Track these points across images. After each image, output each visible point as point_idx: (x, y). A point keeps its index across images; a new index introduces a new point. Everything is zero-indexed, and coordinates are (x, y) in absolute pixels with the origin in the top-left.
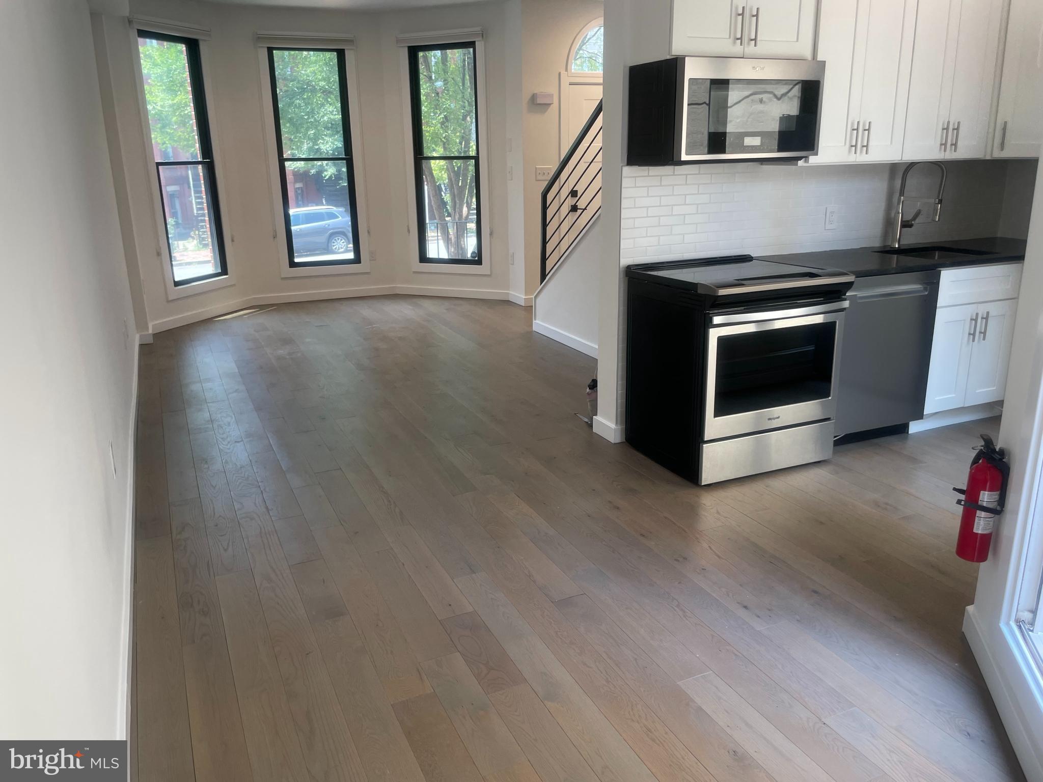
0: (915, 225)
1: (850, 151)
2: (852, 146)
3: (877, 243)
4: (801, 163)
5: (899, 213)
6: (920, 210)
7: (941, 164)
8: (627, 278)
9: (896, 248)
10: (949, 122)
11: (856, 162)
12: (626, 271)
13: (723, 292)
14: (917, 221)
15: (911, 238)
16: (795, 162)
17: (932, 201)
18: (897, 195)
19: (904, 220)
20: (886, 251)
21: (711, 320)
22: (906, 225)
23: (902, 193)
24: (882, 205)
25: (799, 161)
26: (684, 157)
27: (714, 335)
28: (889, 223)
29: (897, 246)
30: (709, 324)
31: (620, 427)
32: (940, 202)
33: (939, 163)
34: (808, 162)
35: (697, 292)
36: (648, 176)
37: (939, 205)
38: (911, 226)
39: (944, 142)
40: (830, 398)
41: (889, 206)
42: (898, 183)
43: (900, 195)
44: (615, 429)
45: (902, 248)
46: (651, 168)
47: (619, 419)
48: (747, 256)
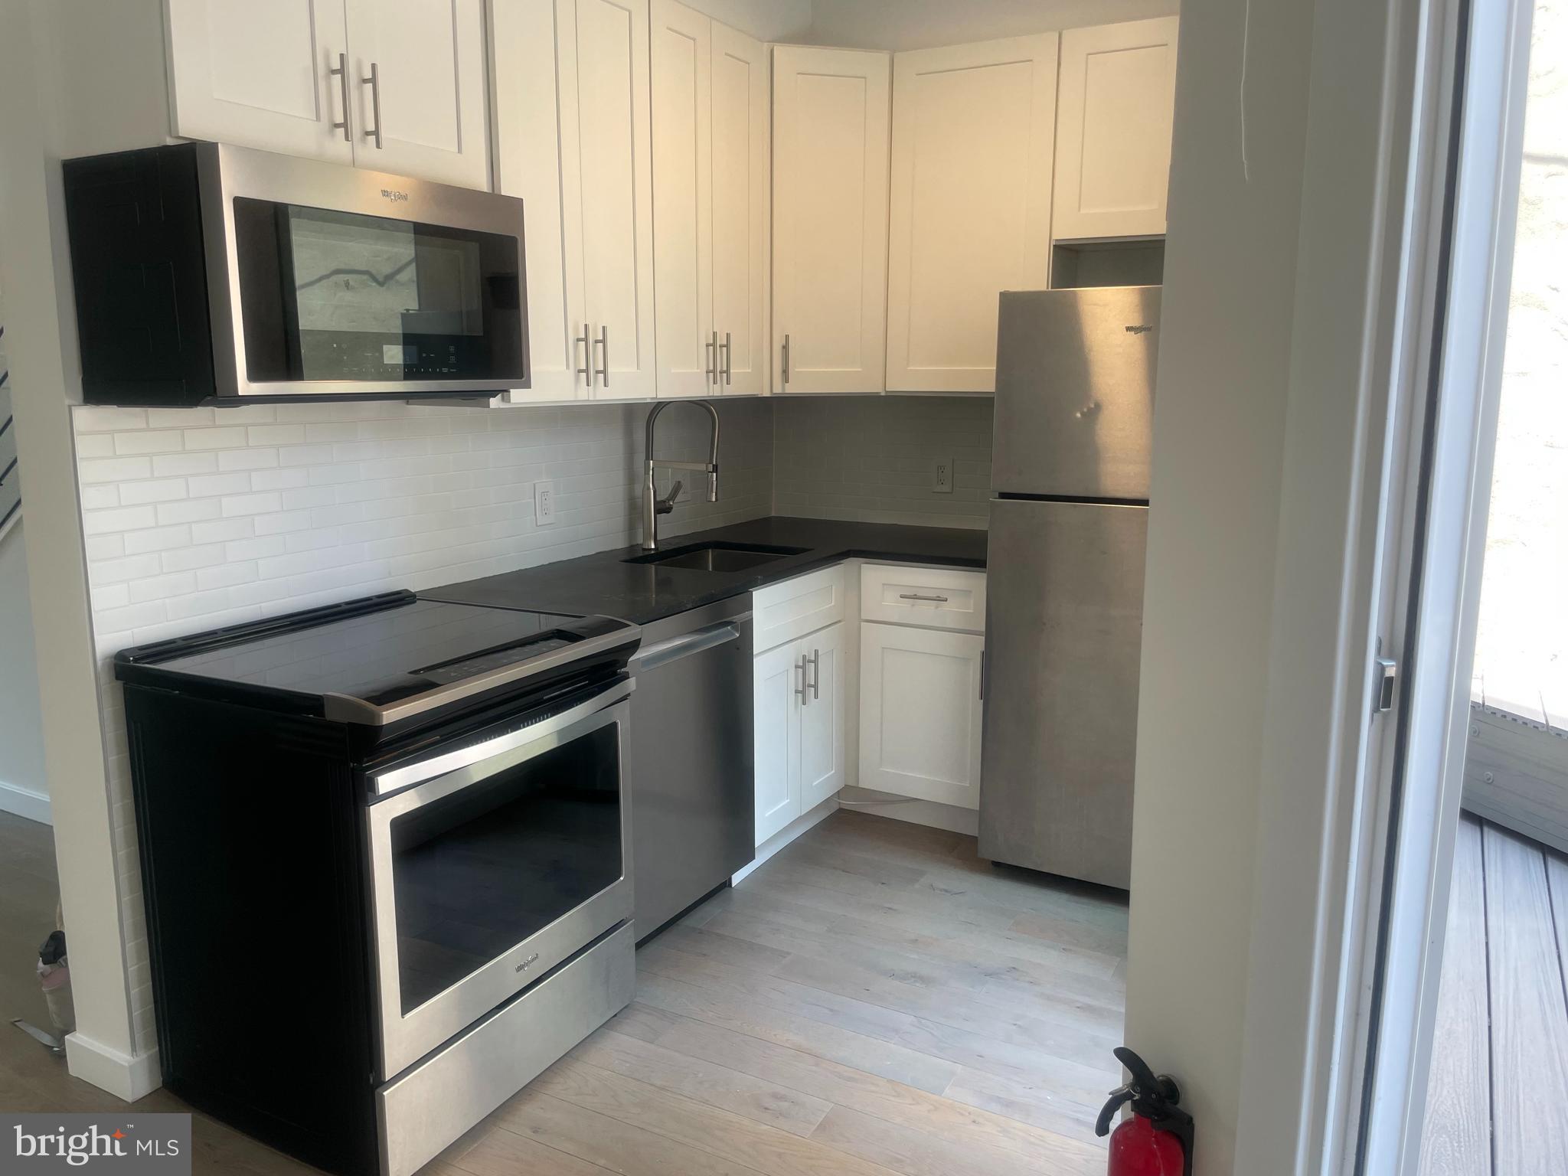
0: (674, 506)
1: (577, 380)
2: (580, 371)
3: (619, 543)
4: (495, 402)
5: (649, 488)
6: (679, 482)
7: (709, 406)
8: (120, 683)
9: (651, 549)
10: (715, 334)
11: (588, 400)
12: (116, 666)
13: (392, 715)
14: (679, 498)
15: (671, 529)
16: (483, 400)
17: (702, 467)
18: (641, 456)
19: (658, 499)
20: (636, 558)
21: (372, 786)
22: (662, 508)
23: (649, 456)
24: (619, 477)
25: (491, 399)
26: (245, 386)
27: (381, 820)
28: (634, 510)
29: (653, 547)
30: (362, 794)
31: (143, 1056)
32: (715, 469)
33: (701, 402)
34: (509, 402)
35: (322, 714)
36: (148, 429)
37: (715, 474)
38: (668, 510)
39: (711, 368)
40: (622, 878)
41: (631, 478)
42: (640, 436)
43: (648, 459)
44: (131, 1067)
45: (662, 549)
46: (151, 410)
47: (138, 1036)
48: (404, 595)
